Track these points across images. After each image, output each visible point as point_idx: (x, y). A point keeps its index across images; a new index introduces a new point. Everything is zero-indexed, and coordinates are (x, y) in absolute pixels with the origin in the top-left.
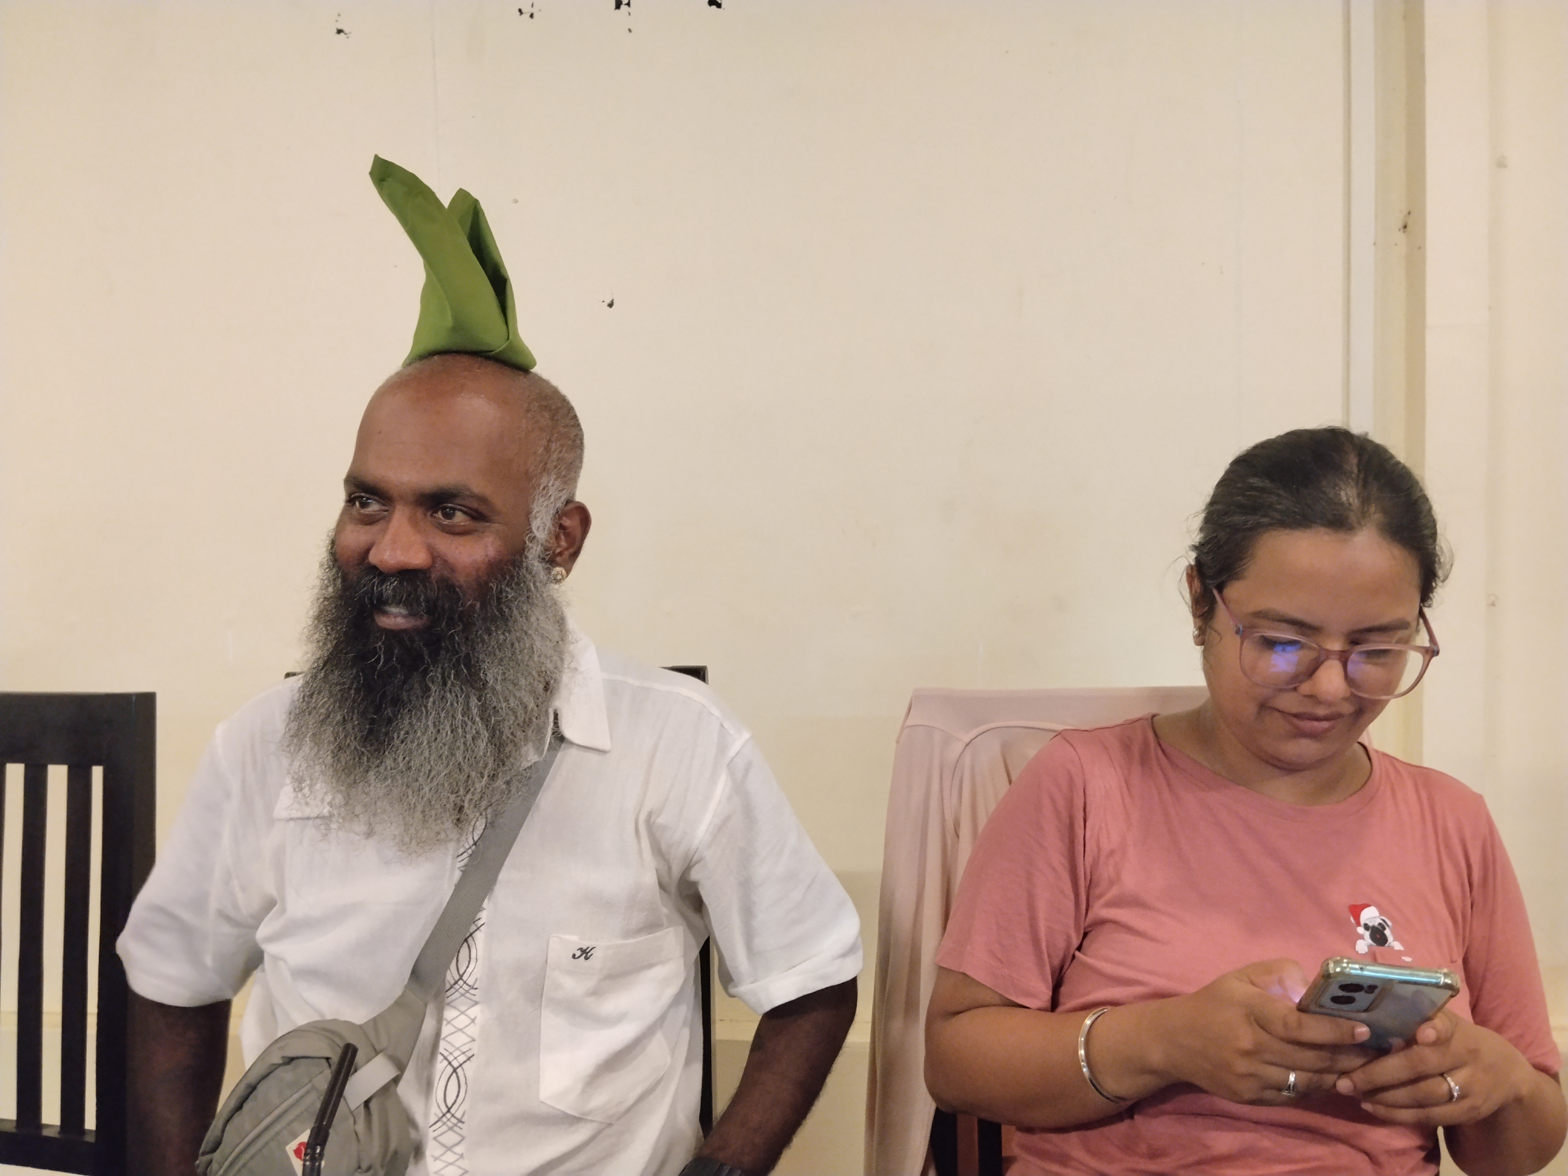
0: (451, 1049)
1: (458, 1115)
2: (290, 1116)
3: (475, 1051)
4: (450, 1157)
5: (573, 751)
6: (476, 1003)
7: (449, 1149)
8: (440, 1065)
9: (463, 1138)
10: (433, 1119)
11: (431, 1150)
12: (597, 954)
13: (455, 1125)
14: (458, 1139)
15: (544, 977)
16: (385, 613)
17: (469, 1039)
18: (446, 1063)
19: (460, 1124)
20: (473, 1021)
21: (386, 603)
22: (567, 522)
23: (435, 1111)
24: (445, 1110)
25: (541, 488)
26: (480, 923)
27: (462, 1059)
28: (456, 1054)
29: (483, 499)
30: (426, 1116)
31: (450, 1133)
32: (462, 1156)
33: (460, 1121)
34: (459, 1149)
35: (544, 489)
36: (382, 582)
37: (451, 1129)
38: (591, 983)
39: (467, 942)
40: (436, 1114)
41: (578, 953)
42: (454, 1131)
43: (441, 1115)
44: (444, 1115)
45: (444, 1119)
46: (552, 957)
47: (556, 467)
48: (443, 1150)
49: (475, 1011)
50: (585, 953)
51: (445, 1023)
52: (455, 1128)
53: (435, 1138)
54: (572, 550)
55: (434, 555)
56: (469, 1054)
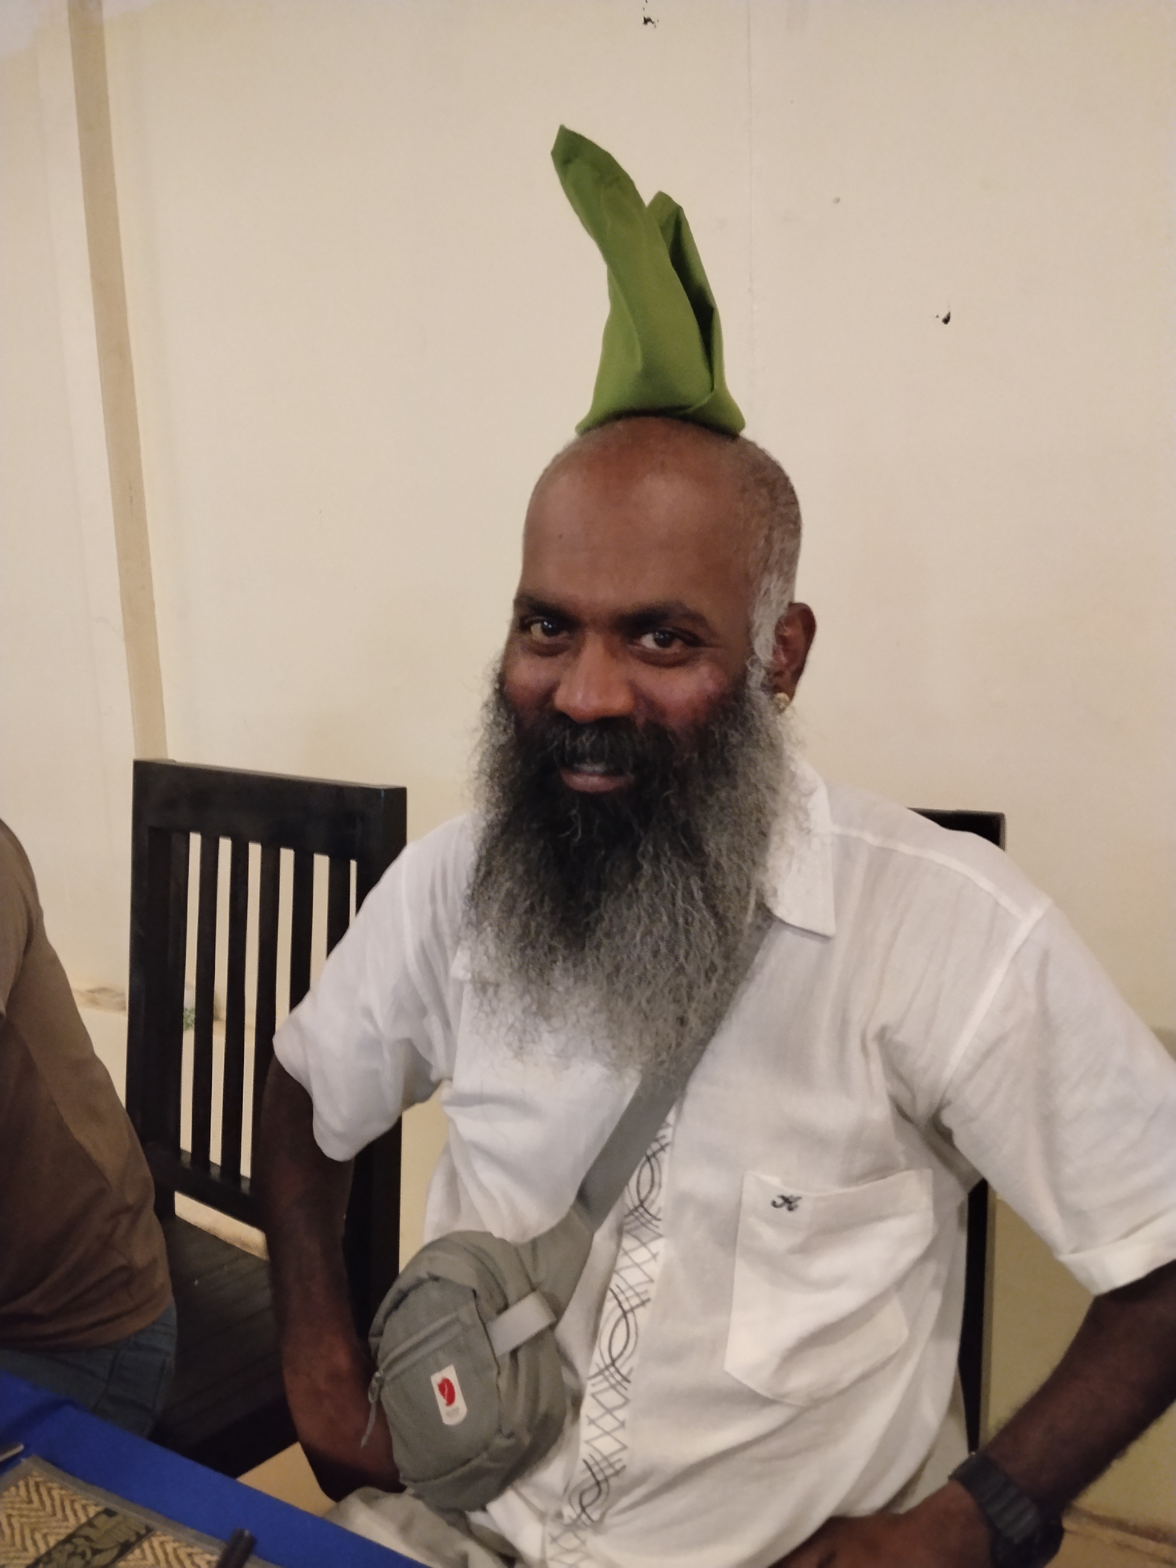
0: (623, 1286)
1: (624, 1371)
2: (435, 1344)
3: (652, 1294)
4: (608, 1422)
5: (787, 935)
6: (660, 1236)
7: (609, 1411)
8: (610, 1305)
9: (627, 1401)
10: (594, 1370)
11: (588, 1408)
12: (804, 1206)
13: (619, 1383)
14: (619, 1400)
15: (738, 1221)
16: (577, 772)
17: (646, 1279)
18: (615, 1302)
19: (625, 1384)
20: (654, 1256)
21: (581, 759)
22: (788, 632)
23: (599, 1358)
24: (608, 1361)
25: (762, 593)
26: (664, 1142)
27: (635, 1301)
28: (629, 1293)
29: (697, 618)
30: (589, 1361)
31: (612, 1393)
32: (622, 1424)
33: (626, 1379)
34: (621, 1414)
35: (765, 593)
36: (575, 736)
37: (613, 1387)
38: (797, 1239)
39: (650, 1163)
40: (597, 1365)
41: (779, 1201)
42: (618, 1392)
43: (602, 1366)
44: (607, 1368)
45: (607, 1373)
46: (747, 1199)
47: (777, 562)
48: (601, 1411)
49: (658, 1246)
50: (789, 1202)
51: (621, 1252)
52: (619, 1388)
53: (593, 1395)
54: (794, 667)
55: (638, 694)
56: (644, 1298)
